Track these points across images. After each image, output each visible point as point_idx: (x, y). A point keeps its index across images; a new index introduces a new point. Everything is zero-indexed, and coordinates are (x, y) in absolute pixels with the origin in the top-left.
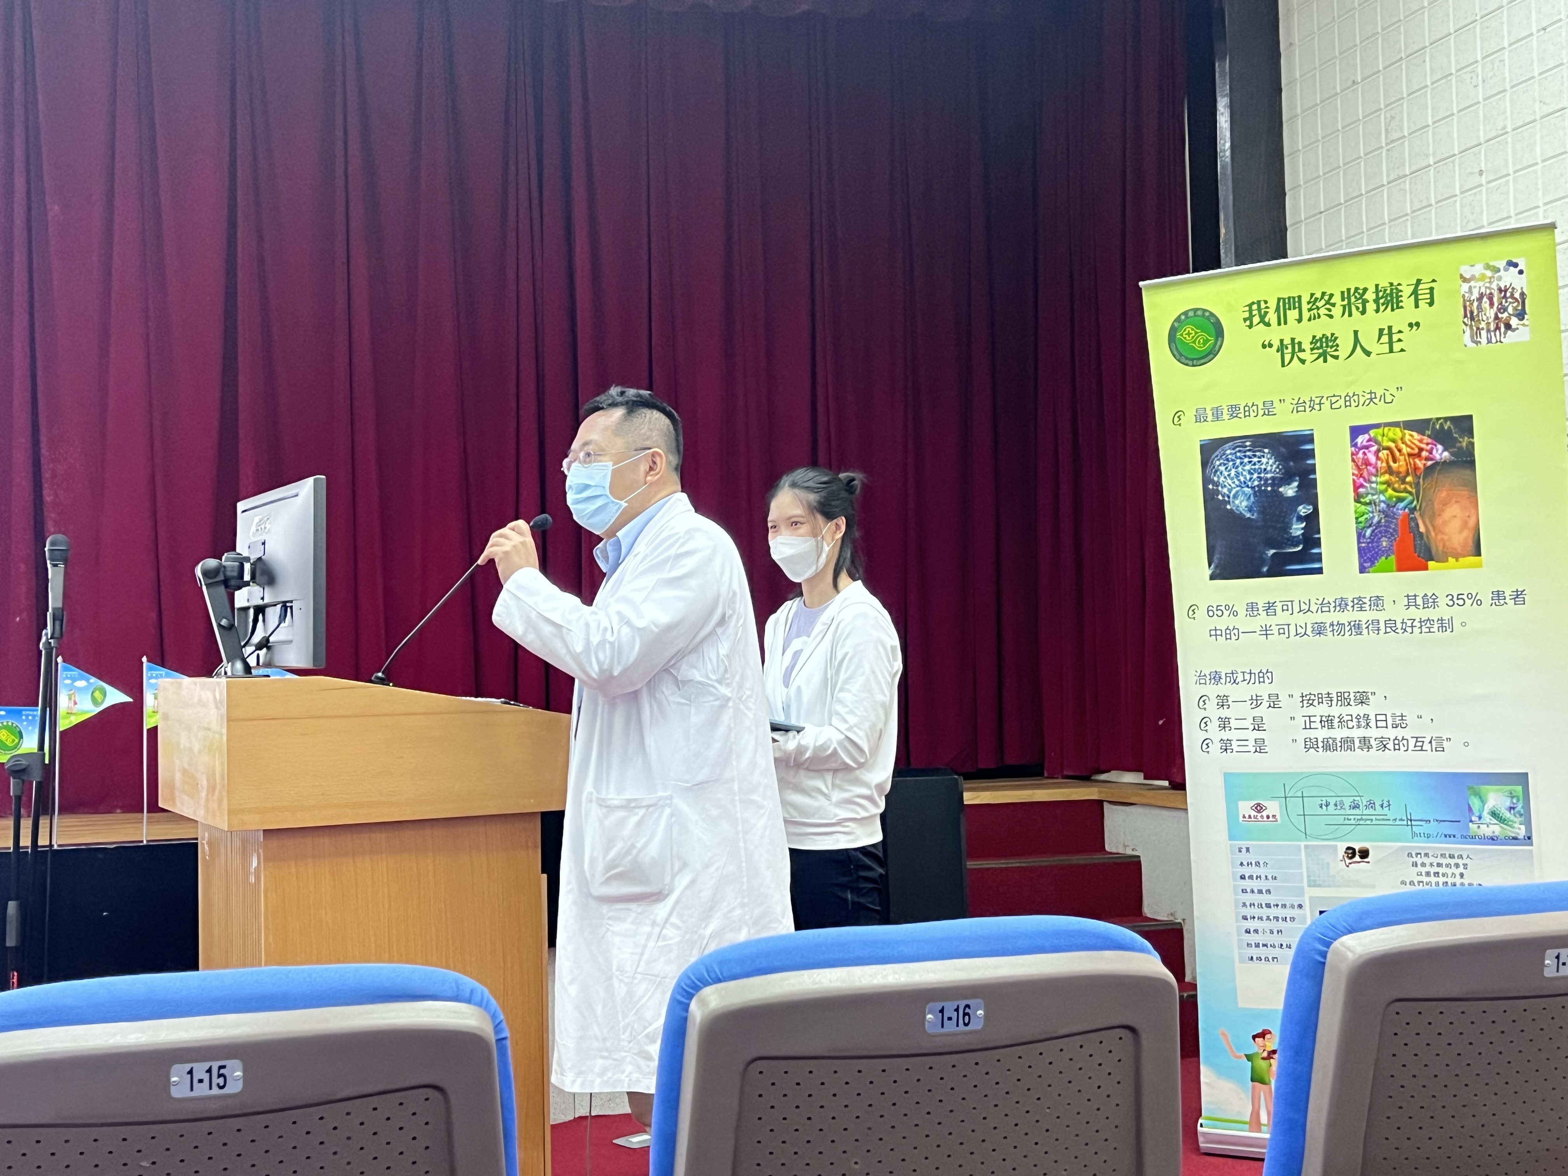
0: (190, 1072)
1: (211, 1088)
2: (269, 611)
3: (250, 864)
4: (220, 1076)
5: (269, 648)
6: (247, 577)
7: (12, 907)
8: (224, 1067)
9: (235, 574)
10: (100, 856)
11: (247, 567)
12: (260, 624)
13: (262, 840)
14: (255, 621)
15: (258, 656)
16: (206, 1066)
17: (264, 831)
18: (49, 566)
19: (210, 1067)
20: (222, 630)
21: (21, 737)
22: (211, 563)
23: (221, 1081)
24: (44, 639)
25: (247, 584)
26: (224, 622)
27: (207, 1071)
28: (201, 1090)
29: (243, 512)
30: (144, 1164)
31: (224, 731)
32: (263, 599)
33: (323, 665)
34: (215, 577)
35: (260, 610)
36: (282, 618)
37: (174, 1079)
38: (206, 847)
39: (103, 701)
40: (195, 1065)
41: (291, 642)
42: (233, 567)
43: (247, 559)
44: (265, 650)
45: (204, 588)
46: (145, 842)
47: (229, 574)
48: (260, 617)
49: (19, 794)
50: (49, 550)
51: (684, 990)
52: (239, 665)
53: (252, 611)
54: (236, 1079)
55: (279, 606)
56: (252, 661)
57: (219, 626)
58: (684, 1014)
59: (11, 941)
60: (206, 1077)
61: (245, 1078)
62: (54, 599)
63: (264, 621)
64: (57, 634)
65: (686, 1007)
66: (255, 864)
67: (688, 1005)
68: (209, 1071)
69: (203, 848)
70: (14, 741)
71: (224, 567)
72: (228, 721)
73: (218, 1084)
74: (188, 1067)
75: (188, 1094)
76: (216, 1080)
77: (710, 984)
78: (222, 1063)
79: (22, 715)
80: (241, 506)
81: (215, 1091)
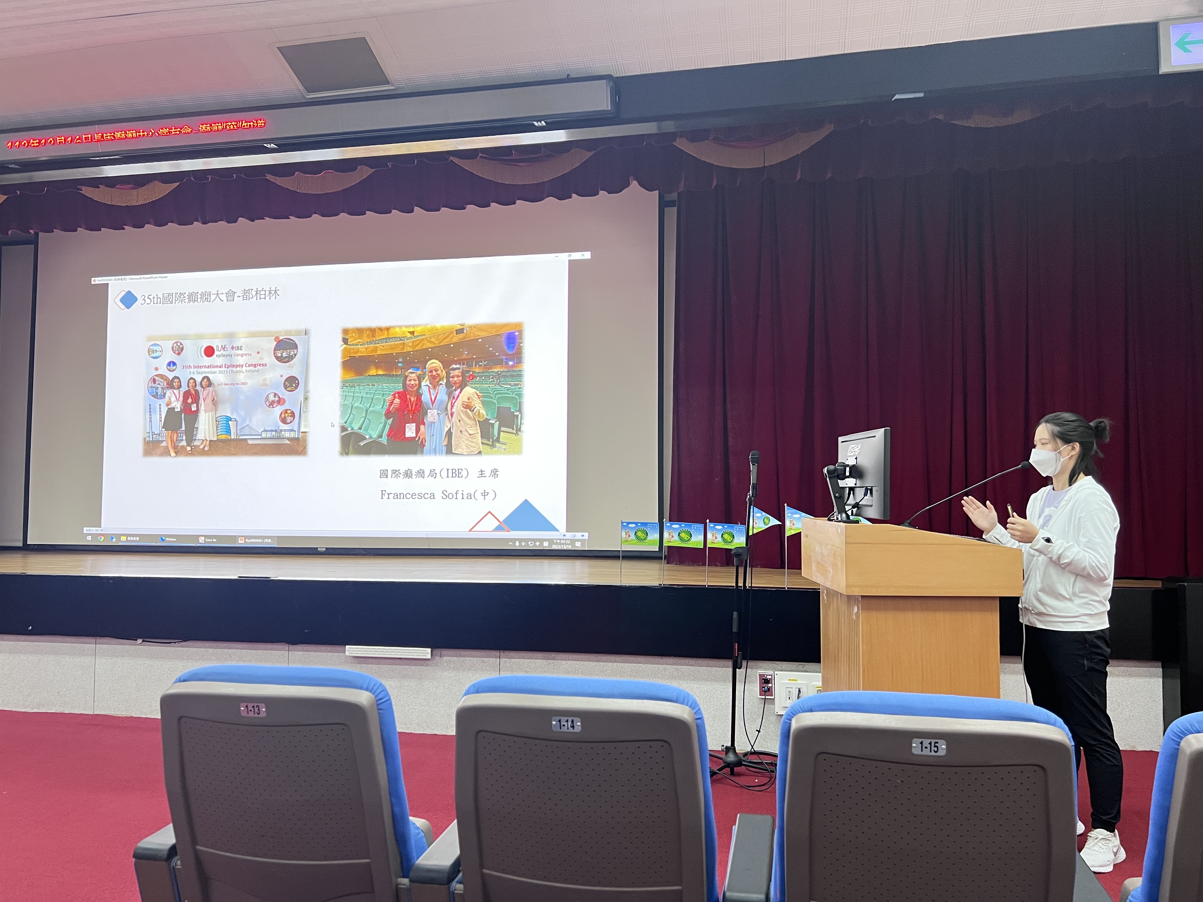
0: (922, 743)
1: (931, 751)
2: (857, 490)
3: (853, 610)
4: (935, 746)
5: (858, 508)
6: (847, 474)
7: (735, 614)
8: (937, 743)
9: (843, 472)
10: (769, 593)
11: (848, 469)
12: (852, 495)
13: (860, 600)
14: (849, 494)
15: (852, 511)
16: (929, 741)
17: (861, 596)
18: (751, 465)
19: (931, 742)
20: (836, 498)
21: (734, 538)
22: (832, 467)
23: (936, 749)
24: (748, 497)
25: (848, 477)
26: (837, 495)
27: (929, 744)
28: (926, 752)
29: (842, 442)
30: (898, 781)
31: (844, 548)
32: (856, 484)
33: (888, 518)
34: (833, 474)
35: (852, 489)
36: (865, 495)
37: (914, 745)
38: (825, 597)
39: (769, 523)
40: (923, 740)
41: (871, 506)
42: (841, 469)
43: (848, 466)
44: (856, 509)
45: (828, 479)
46: (786, 588)
47: (839, 472)
48: (852, 492)
49: (737, 564)
50: (751, 458)
51: (1176, 734)
52: (844, 515)
53: (848, 489)
54: (943, 749)
55: (864, 488)
56: (849, 513)
57: (835, 496)
58: (1177, 747)
59: (735, 630)
60: (929, 746)
61: (948, 749)
62: (753, 479)
63: (853, 494)
64: (754, 495)
65: (1178, 744)
66: (856, 610)
67: (1180, 742)
68: (930, 744)
69: (823, 596)
70: (730, 539)
71: (837, 469)
72: (846, 543)
73: (934, 751)
74: (920, 740)
75: (919, 752)
76: (933, 748)
77: (1192, 733)
78: (936, 741)
79: (734, 528)
80: (840, 439)
81: (933, 753)
